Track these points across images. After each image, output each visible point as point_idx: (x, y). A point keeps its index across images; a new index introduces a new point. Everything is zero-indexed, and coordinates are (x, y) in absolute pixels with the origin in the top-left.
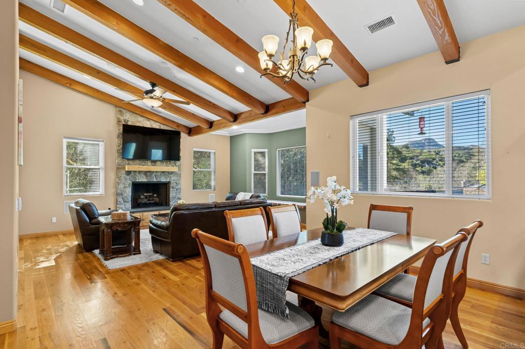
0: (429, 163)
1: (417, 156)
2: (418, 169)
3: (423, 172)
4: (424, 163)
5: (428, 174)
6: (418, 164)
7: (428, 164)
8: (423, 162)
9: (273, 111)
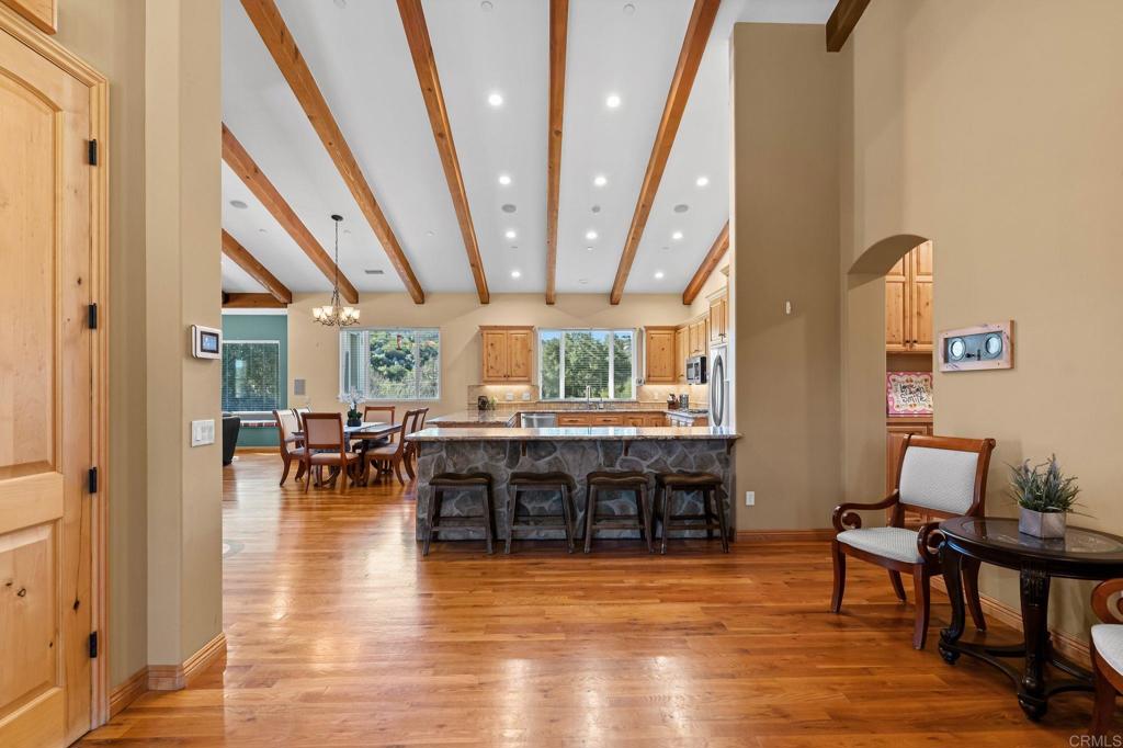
0: (400, 358)
1: (380, 345)
2: (381, 369)
3: (391, 376)
4: (392, 358)
5: (398, 380)
6: (381, 359)
7: (398, 360)
8: (390, 356)
9: (231, 304)
